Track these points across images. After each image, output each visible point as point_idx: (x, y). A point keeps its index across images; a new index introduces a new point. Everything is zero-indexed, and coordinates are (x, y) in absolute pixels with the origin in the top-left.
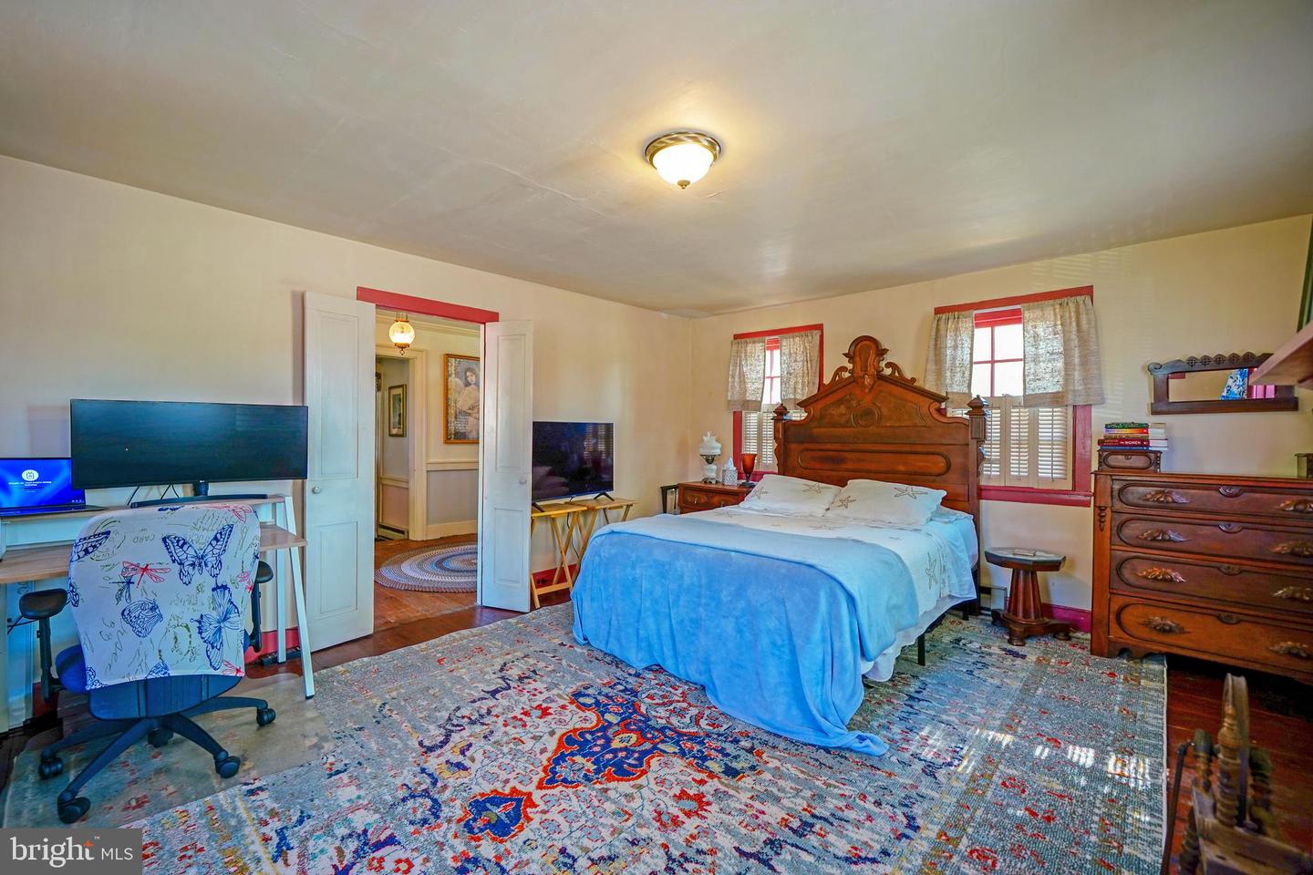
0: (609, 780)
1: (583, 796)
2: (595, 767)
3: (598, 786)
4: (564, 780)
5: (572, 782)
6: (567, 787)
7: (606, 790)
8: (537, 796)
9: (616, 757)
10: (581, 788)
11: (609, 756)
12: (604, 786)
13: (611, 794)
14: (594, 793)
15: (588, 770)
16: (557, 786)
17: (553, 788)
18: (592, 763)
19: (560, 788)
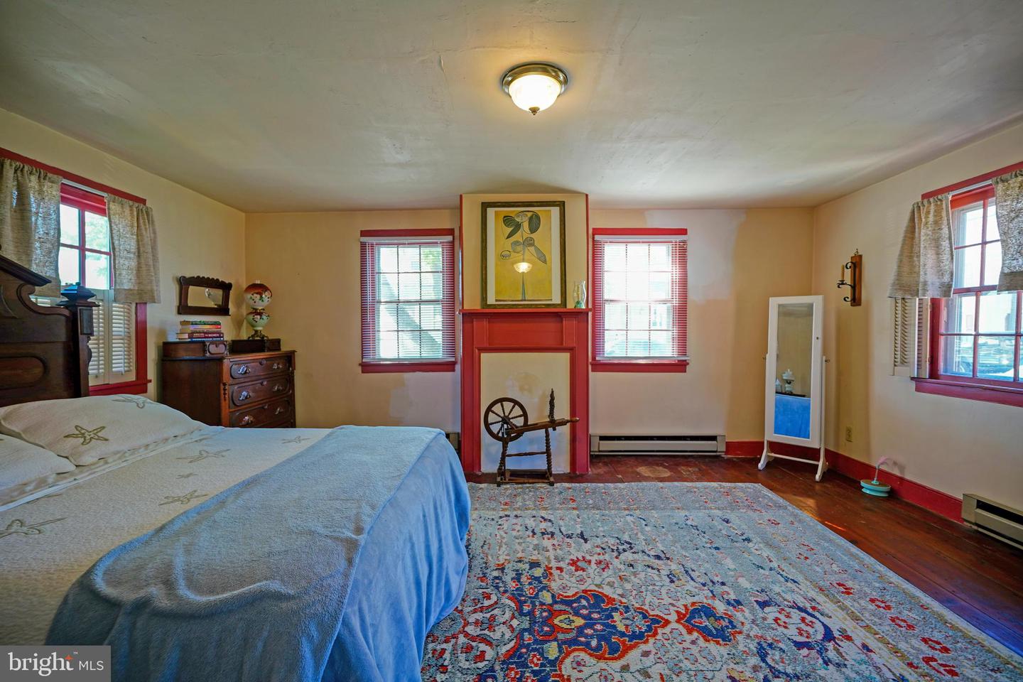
0: (614, 600)
1: (640, 601)
2: (613, 614)
3: (624, 600)
4: (645, 617)
5: (640, 613)
6: (647, 611)
7: (622, 596)
8: (673, 617)
9: (591, 613)
10: (637, 605)
11: (595, 616)
12: (620, 598)
13: (620, 591)
14: (631, 598)
15: (621, 614)
16: (653, 616)
17: (657, 616)
18: (613, 618)
19: (652, 613)
